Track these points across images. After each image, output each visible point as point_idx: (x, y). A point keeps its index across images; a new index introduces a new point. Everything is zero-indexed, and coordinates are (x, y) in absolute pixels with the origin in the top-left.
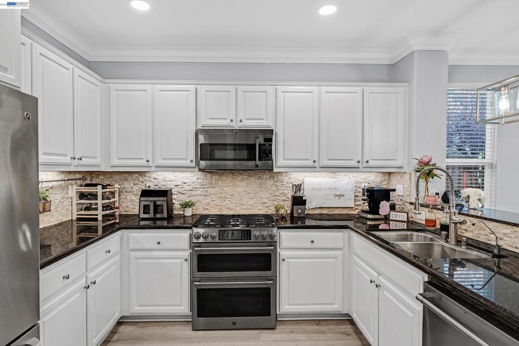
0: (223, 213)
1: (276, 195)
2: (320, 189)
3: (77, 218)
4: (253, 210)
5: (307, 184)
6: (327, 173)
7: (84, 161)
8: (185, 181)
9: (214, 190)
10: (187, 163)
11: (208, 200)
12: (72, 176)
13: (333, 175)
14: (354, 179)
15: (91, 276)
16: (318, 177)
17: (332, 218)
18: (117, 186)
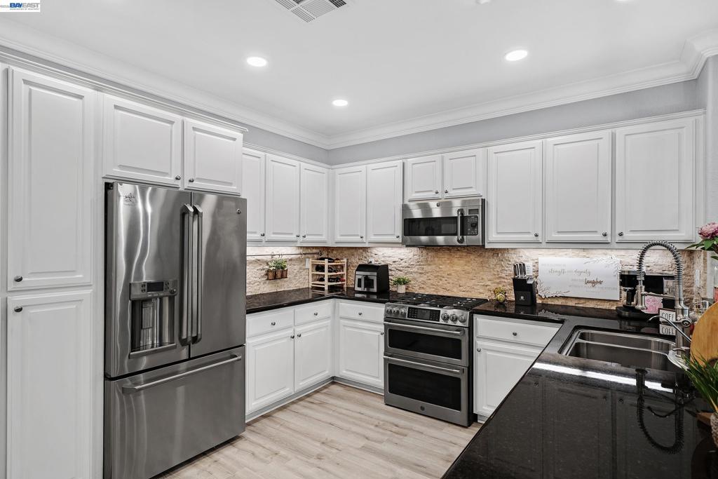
0: (440, 294)
1: (501, 277)
2: (563, 272)
3: (312, 287)
4: (473, 292)
5: (543, 265)
6: (574, 251)
7: (308, 238)
8: (402, 257)
9: (429, 267)
10: (393, 239)
11: (424, 278)
12: (309, 251)
13: (584, 254)
14: (619, 259)
15: (299, 330)
16: (561, 256)
17: (582, 312)
18: (345, 260)
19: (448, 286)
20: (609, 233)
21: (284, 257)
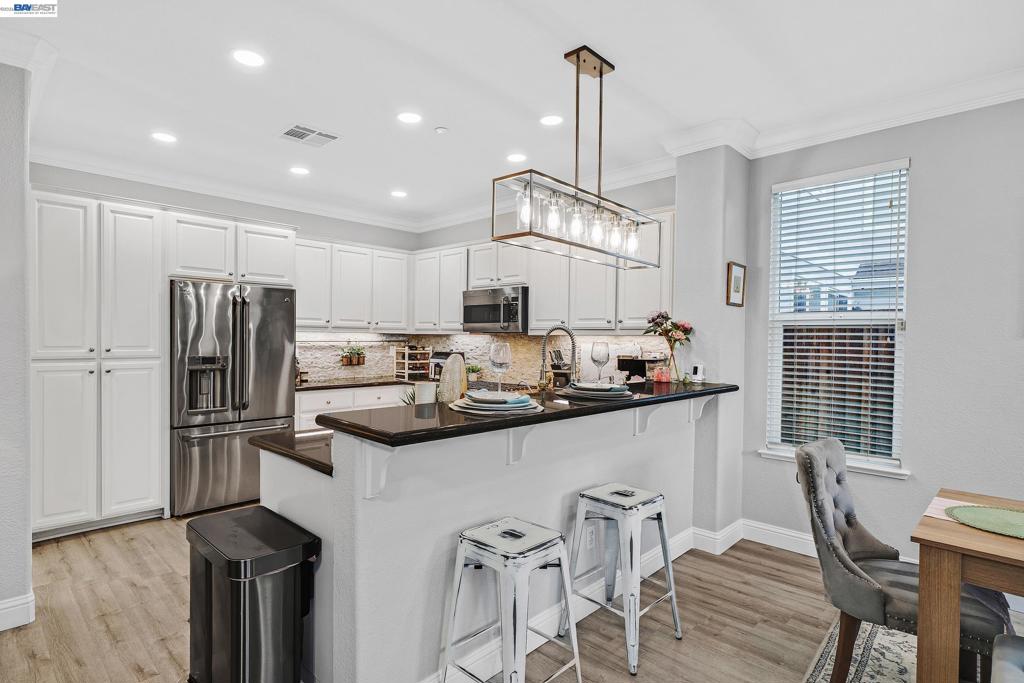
3: (397, 375)
10: (458, 326)
12: (394, 338)
18: (431, 348)
19: (513, 374)
20: (613, 320)
21: (362, 344)
